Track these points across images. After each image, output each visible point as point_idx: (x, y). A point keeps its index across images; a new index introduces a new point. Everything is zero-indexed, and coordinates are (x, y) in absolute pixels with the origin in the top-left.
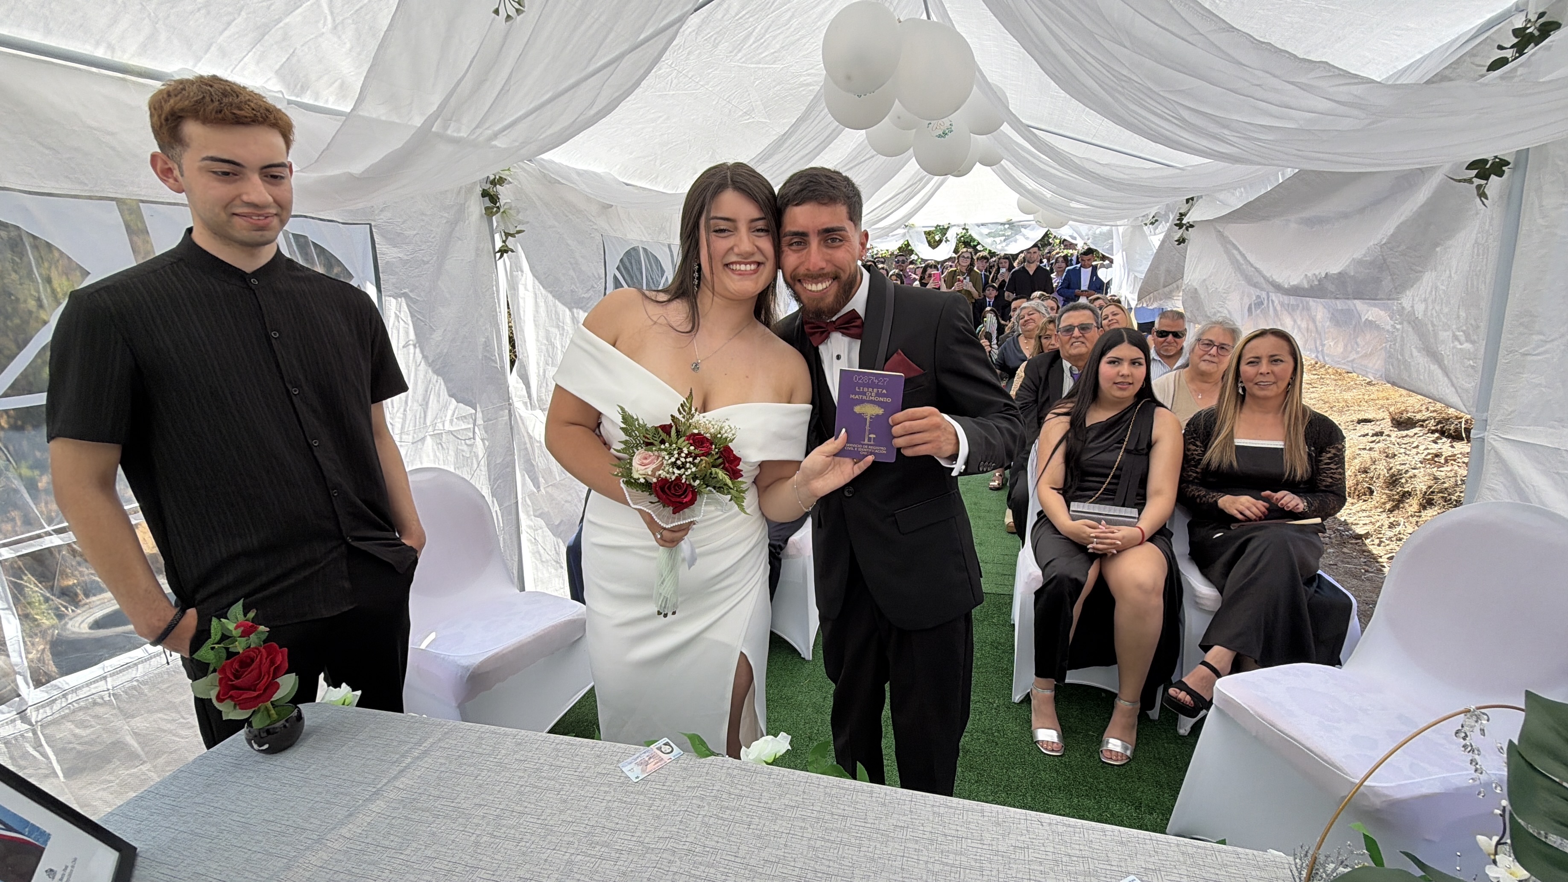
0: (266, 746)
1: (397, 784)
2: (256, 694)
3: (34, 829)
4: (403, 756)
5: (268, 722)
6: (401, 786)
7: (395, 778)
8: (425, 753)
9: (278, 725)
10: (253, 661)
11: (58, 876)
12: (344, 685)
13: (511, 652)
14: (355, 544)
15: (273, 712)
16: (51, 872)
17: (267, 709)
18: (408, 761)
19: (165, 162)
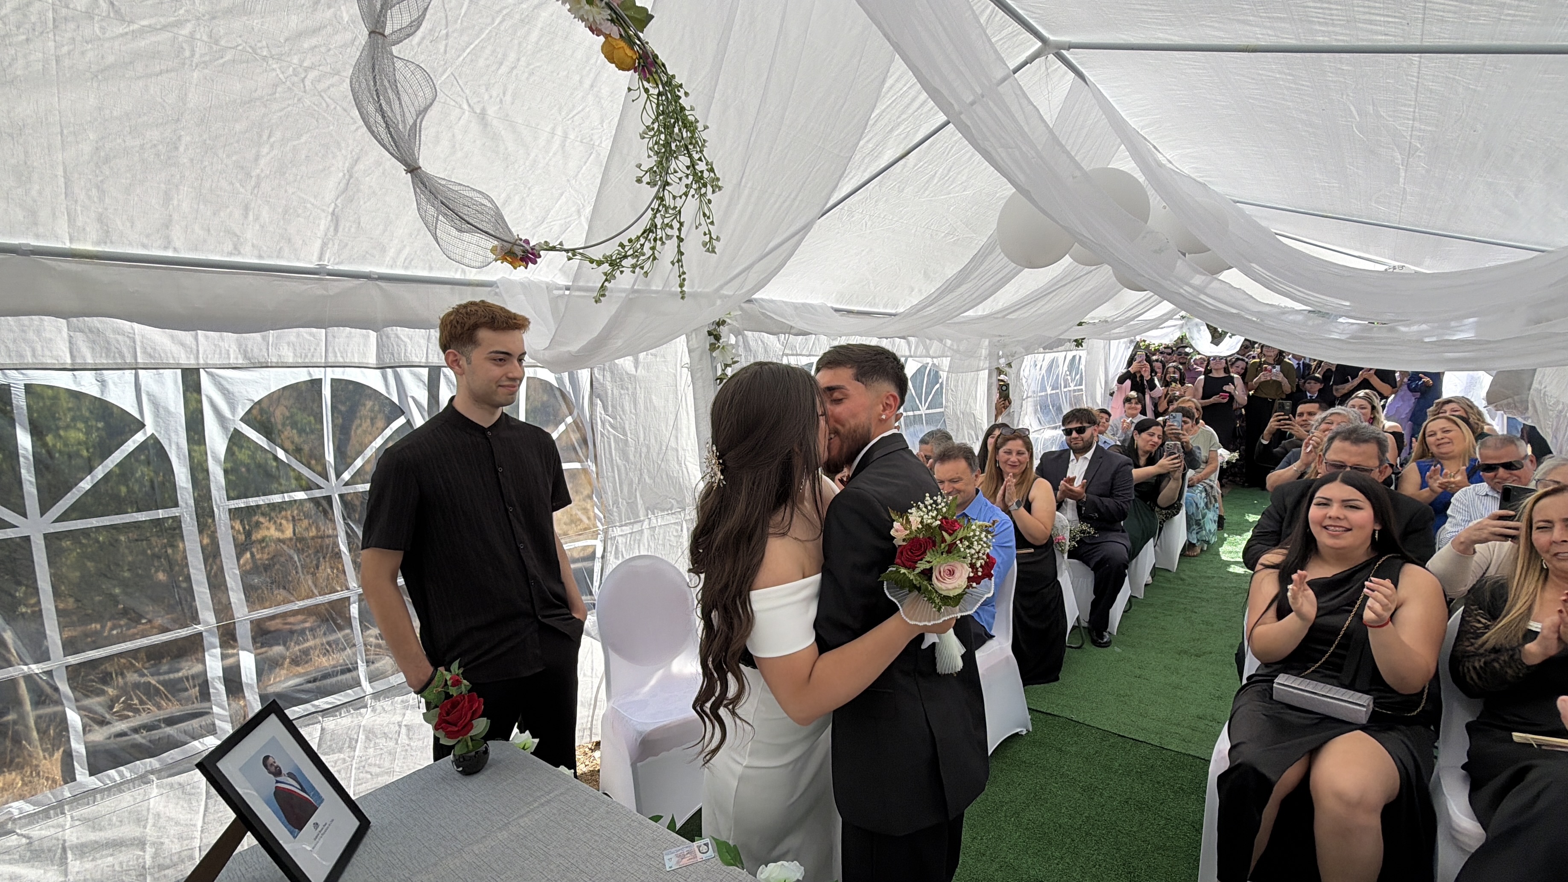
0: (461, 769)
1: (521, 821)
2: (456, 729)
3: (317, 793)
4: (535, 801)
5: (465, 751)
6: (522, 824)
7: (522, 816)
8: (548, 802)
9: (470, 754)
10: (459, 703)
11: (319, 829)
12: (527, 732)
14: (543, 620)
15: (470, 744)
16: (316, 825)
17: (466, 741)
18: (536, 805)
19: (455, 355)
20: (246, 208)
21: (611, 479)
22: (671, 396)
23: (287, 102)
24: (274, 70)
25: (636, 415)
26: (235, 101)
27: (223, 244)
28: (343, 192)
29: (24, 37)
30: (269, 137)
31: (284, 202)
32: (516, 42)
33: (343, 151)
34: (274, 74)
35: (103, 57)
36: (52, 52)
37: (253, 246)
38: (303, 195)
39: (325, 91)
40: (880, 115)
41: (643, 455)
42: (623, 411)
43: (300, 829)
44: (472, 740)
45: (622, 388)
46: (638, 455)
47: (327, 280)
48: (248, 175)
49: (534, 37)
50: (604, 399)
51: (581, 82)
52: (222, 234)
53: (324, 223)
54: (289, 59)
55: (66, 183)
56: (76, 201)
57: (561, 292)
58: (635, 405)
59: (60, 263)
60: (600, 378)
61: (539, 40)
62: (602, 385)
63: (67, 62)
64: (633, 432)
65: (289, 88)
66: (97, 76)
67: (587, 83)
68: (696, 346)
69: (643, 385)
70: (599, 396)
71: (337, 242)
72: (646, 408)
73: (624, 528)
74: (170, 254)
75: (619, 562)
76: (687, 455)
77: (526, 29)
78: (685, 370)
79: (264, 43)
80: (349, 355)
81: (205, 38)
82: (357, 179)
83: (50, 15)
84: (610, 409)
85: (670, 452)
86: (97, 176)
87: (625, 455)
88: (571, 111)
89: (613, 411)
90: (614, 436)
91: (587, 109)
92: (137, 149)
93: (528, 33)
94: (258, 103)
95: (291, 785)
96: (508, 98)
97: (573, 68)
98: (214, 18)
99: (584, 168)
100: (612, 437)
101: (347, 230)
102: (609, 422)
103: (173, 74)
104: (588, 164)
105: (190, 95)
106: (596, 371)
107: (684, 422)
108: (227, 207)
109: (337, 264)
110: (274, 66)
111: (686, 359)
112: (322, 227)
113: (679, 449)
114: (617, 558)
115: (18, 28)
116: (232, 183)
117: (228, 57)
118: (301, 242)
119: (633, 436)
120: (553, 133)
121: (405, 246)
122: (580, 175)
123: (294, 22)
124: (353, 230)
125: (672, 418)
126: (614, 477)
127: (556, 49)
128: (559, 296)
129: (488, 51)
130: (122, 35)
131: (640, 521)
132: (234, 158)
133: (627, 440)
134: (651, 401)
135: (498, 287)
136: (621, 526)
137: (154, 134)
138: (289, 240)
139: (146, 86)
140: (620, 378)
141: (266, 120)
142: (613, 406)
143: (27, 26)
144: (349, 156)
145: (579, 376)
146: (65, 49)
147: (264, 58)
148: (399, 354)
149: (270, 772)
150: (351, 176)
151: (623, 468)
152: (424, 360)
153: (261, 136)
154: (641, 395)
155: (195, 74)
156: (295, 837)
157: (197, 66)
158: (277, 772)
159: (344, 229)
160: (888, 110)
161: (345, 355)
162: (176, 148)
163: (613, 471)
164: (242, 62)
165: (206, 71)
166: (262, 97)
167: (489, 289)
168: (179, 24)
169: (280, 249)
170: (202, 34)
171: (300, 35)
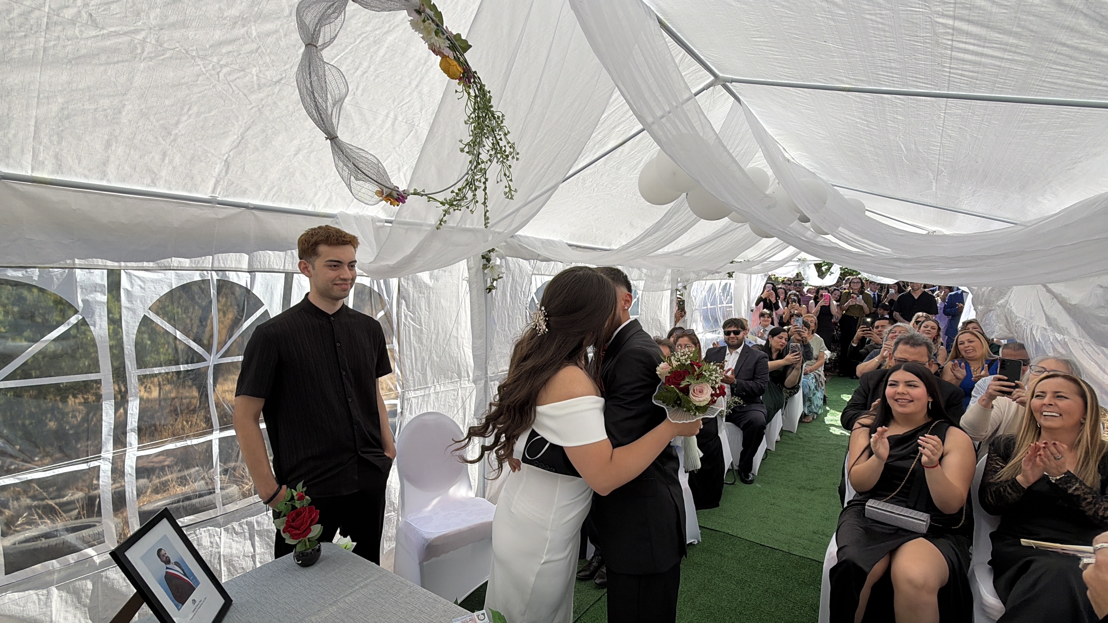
0: (301, 562)
1: (346, 599)
2: (300, 532)
4: (356, 585)
5: (303, 549)
6: (347, 601)
7: (347, 596)
9: (307, 552)
10: (302, 514)
11: (195, 605)
12: (347, 536)
13: (453, 535)
14: (362, 455)
15: (307, 544)
17: (305, 542)
18: (357, 587)
19: (305, 264)
20: (164, 155)
21: (409, 356)
22: (454, 300)
23: (204, 88)
24: (199, 65)
25: (429, 312)
26: (168, 84)
27: (144, 178)
28: (235, 148)
29: (23, 34)
30: (189, 110)
31: (192, 151)
32: (369, 55)
33: (240, 123)
34: (199, 68)
35: (78, 50)
36: (42, 44)
37: (166, 181)
38: (206, 148)
39: (232, 81)
40: (608, 117)
41: (433, 341)
42: (420, 309)
43: (183, 604)
44: (309, 540)
45: (420, 293)
46: (429, 340)
47: (217, 207)
48: (170, 133)
49: (381, 53)
50: (407, 300)
51: (410, 83)
52: (144, 172)
53: (219, 167)
54: (210, 59)
55: (35, 130)
56: (41, 143)
57: (381, 224)
58: (429, 305)
59: (24, 187)
60: (405, 285)
61: (385, 54)
62: (406, 290)
63: (51, 52)
64: (427, 324)
65: (208, 78)
66: (71, 62)
67: (414, 84)
68: (473, 266)
69: (435, 291)
70: (404, 298)
71: (226, 181)
72: (437, 308)
73: (416, 392)
74: (104, 183)
75: (413, 417)
76: (464, 341)
77: (377, 47)
78: (465, 282)
79: (195, 48)
80: (229, 262)
81: (153, 42)
82: (247, 140)
83: (45, 20)
84: (411, 307)
85: (452, 339)
86: (59, 127)
87: (420, 340)
88: (401, 102)
89: (413, 309)
90: (413, 326)
91: (413, 101)
92: (92, 111)
93: (379, 49)
94: (184, 87)
95: (177, 571)
96: (359, 91)
97: (406, 74)
98: (162, 29)
99: (406, 140)
100: (411, 327)
101: (234, 172)
102: (410, 316)
103: (127, 64)
104: (409, 137)
105: (136, 78)
106: (402, 279)
107: (463, 318)
108: (151, 153)
109: (225, 197)
110: (199, 63)
111: (466, 275)
112: (217, 170)
113: (459, 337)
114: (411, 413)
115: (20, 27)
116: (156, 138)
117: (168, 54)
118: (200, 180)
119: (426, 327)
120: (387, 116)
121: (274, 186)
122: (403, 145)
123: (218, 35)
124: (239, 173)
125: (454, 315)
126: (411, 355)
127: (396, 61)
128: (381, 227)
129: (349, 61)
130: (94, 37)
131: (428, 387)
132: (161, 122)
133: (422, 329)
134: (440, 302)
135: (338, 218)
136: (415, 390)
137: (105, 102)
138: (192, 178)
139: (105, 69)
140: (419, 286)
141: (188, 99)
142: (413, 305)
143: (27, 26)
144: (243, 126)
145: (391, 283)
146: (52, 43)
147: (193, 57)
148: (264, 263)
149: (162, 561)
150: (243, 138)
151: (418, 349)
152: (282, 268)
153: (183, 109)
154: (433, 297)
155: (142, 65)
156: (179, 610)
157: (144, 60)
158: (167, 561)
159: (232, 172)
160: (613, 114)
161: (225, 262)
162: (120, 113)
163: (411, 351)
164: (176, 59)
165: (150, 63)
166: (187, 83)
167: (331, 219)
168: (136, 31)
169: (185, 184)
170: (152, 39)
171: (221, 44)
